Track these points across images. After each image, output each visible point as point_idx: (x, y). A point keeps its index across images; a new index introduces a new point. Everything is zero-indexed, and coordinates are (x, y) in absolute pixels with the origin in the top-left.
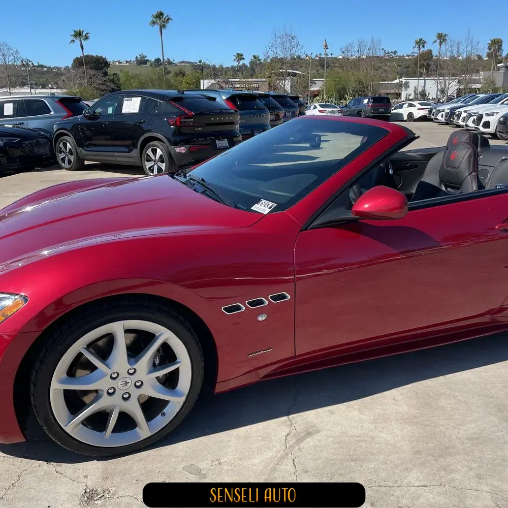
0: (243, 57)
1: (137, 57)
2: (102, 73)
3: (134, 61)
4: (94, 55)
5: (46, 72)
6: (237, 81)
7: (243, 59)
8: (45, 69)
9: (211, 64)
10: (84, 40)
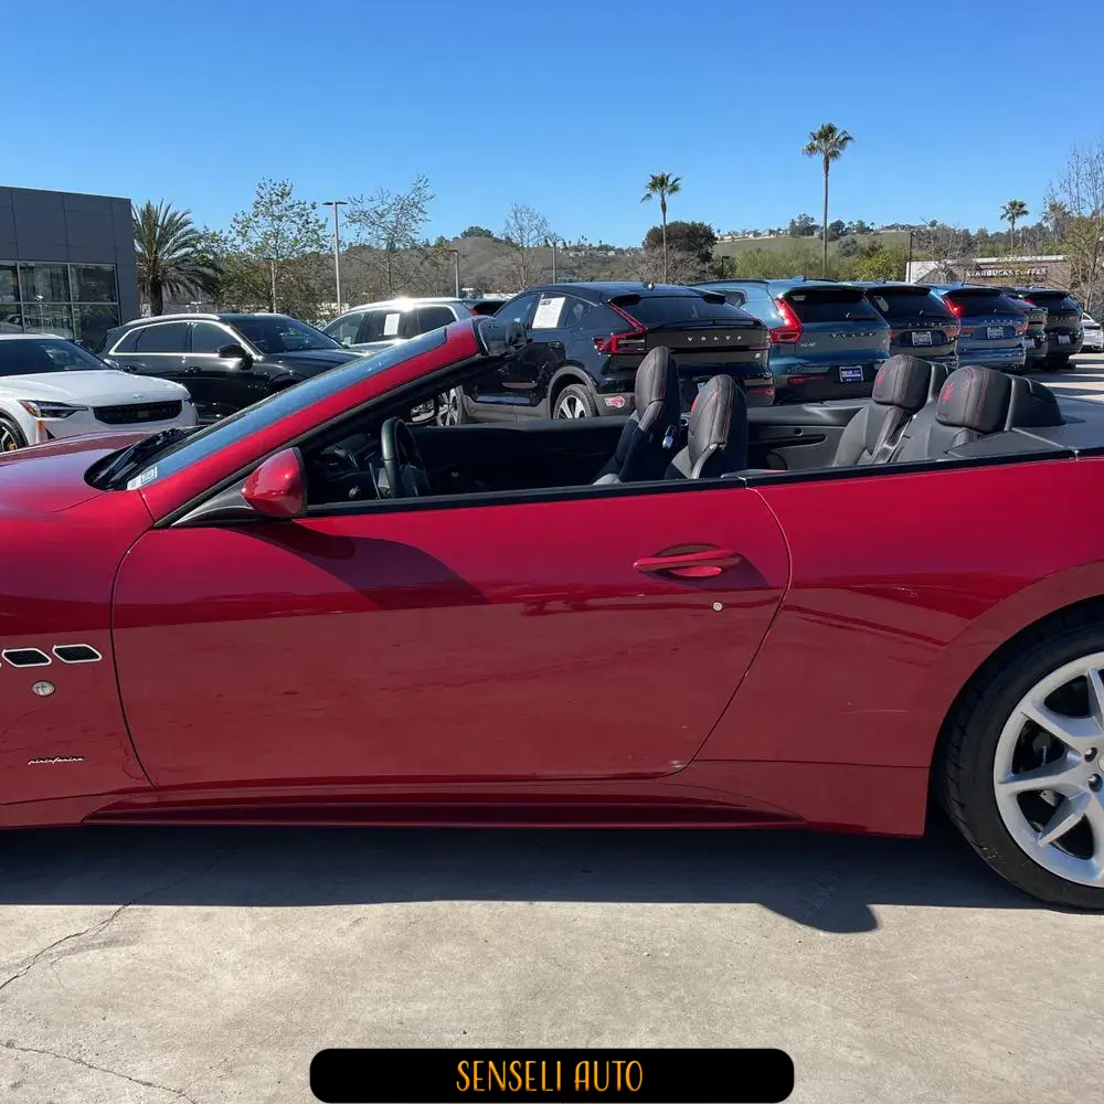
0: (1025, 208)
1: (793, 222)
2: (698, 256)
3: (786, 231)
4: (688, 220)
5: (612, 259)
6: (993, 264)
7: (1025, 212)
8: (611, 253)
9: (960, 228)
10: (671, 192)
